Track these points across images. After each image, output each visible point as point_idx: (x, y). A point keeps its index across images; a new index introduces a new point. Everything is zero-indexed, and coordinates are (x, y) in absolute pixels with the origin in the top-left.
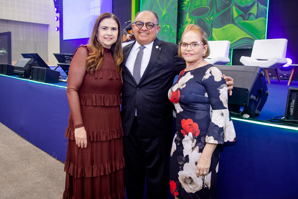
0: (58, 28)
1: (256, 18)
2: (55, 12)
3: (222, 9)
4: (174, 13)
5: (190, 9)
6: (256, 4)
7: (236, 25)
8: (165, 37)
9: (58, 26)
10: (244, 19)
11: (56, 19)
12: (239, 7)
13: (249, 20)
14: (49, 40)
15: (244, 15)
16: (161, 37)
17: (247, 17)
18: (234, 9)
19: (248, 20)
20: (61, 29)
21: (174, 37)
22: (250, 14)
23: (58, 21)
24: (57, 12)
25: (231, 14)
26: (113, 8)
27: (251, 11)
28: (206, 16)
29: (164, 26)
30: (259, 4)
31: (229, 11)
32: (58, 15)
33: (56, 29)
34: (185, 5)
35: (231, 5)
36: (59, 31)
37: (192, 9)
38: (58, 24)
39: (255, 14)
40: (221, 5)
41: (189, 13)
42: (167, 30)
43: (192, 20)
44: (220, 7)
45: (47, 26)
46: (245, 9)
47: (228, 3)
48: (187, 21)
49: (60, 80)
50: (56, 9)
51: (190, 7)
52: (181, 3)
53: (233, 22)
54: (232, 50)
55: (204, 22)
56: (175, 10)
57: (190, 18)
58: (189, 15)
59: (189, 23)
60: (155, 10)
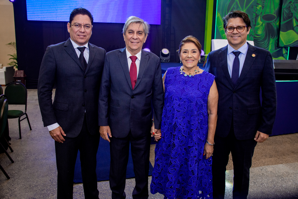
3: (287, 19)
5: (261, 14)
7: (295, 31)
18: (294, 20)
25: (292, 24)
28: (273, 22)
31: (291, 21)
34: (258, 9)
35: (292, 18)
37: (263, 14)
41: (261, 17)
43: (263, 22)
44: (285, 17)
48: (258, 23)
51: (261, 13)
55: (272, 26)
56: (254, 12)
57: (261, 21)
58: (261, 19)
59: (260, 25)
60: (234, 8)
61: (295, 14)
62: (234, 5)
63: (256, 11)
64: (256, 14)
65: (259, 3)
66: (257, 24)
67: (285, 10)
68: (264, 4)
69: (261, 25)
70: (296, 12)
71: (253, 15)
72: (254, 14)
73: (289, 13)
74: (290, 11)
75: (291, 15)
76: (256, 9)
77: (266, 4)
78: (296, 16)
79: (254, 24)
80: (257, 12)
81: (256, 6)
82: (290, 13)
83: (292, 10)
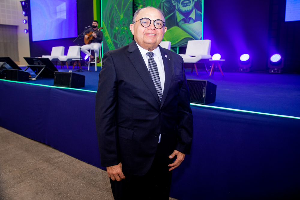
0: (27, 30)
1: (195, 21)
2: (24, 16)
3: (169, 14)
4: (130, 17)
6: (194, 10)
7: (180, 27)
8: (124, 38)
9: (27, 28)
10: (186, 22)
11: (25, 22)
12: (181, 13)
13: (190, 22)
14: (19, 41)
15: (185, 19)
16: (120, 38)
17: (187, 20)
18: (178, 14)
19: (188, 23)
20: (30, 31)
21: (131, 38)
22: (190, 18)
23: (27, 24)
24: (25, 15)
25: (176, 19)
26: (77, 11)
27: (190, 16)
29: (122, 28)
30: (196, 10)
31: (174, 16)
32: (26, 18)
33: (26, 31)
35: (175, 11)
36: (28, 33)
38: (27, 26)
39: (194, 18)
40: (168, 11)
42: (125, 31)
45: (16, 27)
46: (186, 14)
47: (173, 9)
49: (30, 79)
50: (24, 13)
52: (135, 9)
53: (177, 24)
54: (178, 48)
60: (114, 14)
61: (178, 5)
65: (140, 3)
67: (165, 4)
68: (144, 2)
70: (179, 3)
73: (170, 6)
74: (172, 4)
75: (173, 8)
77: (147, 2)
78: (180, 8)
82: (172, 6)
83: (174, 2)
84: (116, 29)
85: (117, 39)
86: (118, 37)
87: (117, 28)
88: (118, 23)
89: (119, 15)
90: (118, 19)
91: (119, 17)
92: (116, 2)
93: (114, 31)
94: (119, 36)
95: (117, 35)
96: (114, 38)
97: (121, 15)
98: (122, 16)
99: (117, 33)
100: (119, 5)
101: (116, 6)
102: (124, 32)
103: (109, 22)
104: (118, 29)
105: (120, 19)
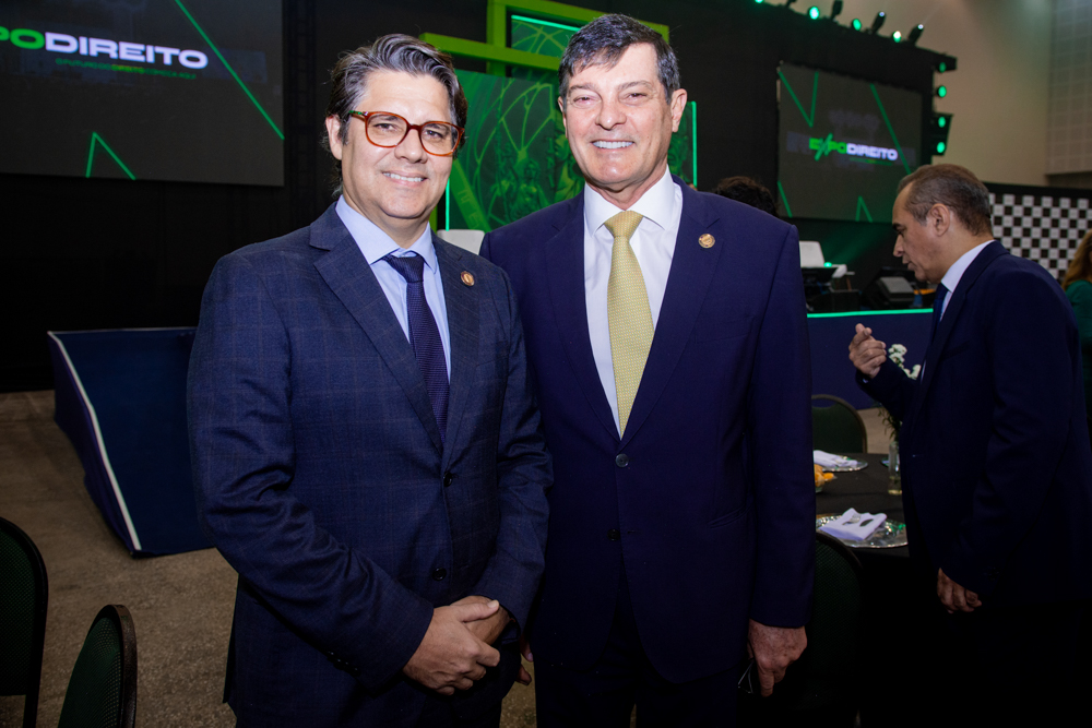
56: (550, 155)
57: (570, 176)
58: (569, 172)
59: (569, 188)
60: (494, 141)
62: (493, 132)
63: (556, 150)
64: (556, 158)
66: (560, 185)
69: (572, 189)
71: (547, 161)
72: (551, 160)
76: (555, 144)
79: (553, 185)
80: (557, 154)
81: (555, 138)
84: (501, 186)
85: (506, 216)
86: (509, 210)
87: (505, 184)
88: (510, 172)
89: (512, 148)
90: (511, 160)
91: (515, 156)
92: (504, 110)
93: (495, 190)
94: (514, 207)
95: (505, 203)
96: (493, 212)
97: (519, 148)
98: (522, 154)
99: (505, 197)
100: (515, 120)
101: (503, 119)
102: (528, 199)
103: (479, 161)
104: (511, 188)
105: (515, 162)
